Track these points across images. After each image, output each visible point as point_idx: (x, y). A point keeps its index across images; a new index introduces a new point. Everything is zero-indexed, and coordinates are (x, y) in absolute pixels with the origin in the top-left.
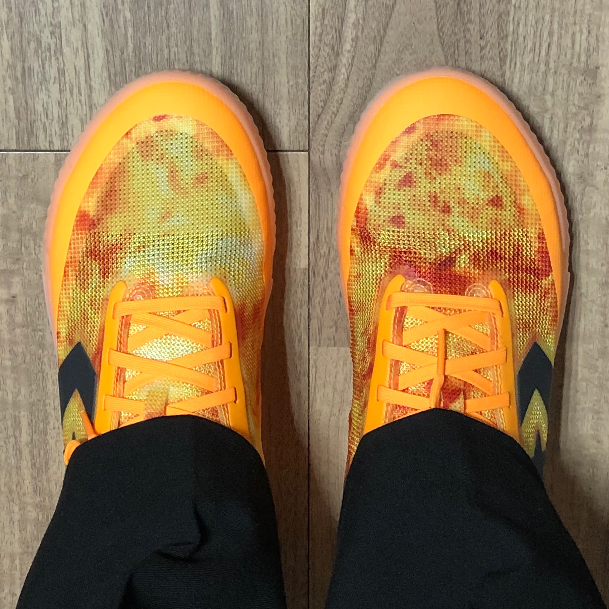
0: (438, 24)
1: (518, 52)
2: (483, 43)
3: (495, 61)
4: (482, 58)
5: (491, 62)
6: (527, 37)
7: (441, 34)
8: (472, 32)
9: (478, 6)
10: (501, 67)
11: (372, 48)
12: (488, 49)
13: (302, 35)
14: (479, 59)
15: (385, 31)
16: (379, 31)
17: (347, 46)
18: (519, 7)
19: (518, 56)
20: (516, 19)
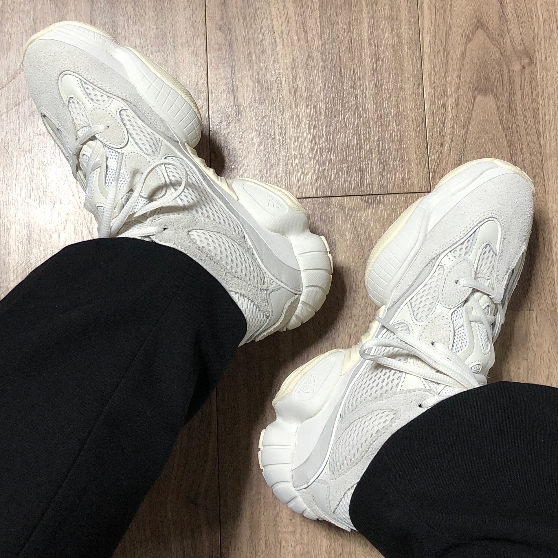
0: (499, 117)
1: (547, 130)
2: (526, 126)
3: (534, 136)
4: (527, 134)
5: (532, 136)
6: (551, 122)
7: (502, 122)
8: (519, 119)
9: (521, 106)
10: (538, 139)
11: (463, 132)
12: (529, 129)
13: (422, 127)
14: (525, 135)
15: (469, 122)
16: (466, 122)
17: (449, 131)
18: (544, 105)
19: (547, 133)
20: (543, 112)
